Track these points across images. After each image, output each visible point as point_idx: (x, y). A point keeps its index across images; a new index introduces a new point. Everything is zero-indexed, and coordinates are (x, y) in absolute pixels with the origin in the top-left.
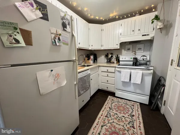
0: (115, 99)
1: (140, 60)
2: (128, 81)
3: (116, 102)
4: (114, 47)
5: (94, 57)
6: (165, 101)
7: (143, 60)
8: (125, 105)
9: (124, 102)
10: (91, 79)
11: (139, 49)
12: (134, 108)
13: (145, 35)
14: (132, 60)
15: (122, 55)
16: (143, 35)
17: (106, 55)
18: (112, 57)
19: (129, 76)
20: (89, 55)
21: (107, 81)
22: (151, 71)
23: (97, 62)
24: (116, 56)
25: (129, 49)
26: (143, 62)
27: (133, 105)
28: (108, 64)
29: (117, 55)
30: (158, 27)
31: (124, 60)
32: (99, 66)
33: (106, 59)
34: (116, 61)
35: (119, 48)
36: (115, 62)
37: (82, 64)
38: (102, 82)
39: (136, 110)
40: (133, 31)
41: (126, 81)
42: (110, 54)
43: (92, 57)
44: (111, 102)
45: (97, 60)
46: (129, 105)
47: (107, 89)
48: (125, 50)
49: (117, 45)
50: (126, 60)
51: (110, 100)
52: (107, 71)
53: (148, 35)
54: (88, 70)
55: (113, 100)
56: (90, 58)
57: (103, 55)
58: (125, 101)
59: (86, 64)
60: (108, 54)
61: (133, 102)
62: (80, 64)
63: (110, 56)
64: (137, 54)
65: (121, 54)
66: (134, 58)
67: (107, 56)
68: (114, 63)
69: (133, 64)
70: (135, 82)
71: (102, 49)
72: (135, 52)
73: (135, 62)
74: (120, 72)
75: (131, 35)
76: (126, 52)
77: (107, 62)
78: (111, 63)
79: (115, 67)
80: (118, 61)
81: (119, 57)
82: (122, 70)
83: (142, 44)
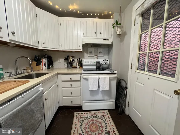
0: (83, 114)
1: (102, 64)
2: (97, 89)
3: (86, 119)
4: (76, 49)
5: (48, 61)
6: (129, 102)
7: (105, 64)
8: (96, 119)
9: (94, 116)
10: (46, 99)
11: (100, 53)
12: (105, 120)
13: (106, 39)
14: (95, 64)
15: (84, 59)
16: (104, 39)
17: (65, 58)
18: (73, 60)
19: (98, 83)
20: (39, 57)
21: (71, 93)
22: (115, 75)
23: (53, 67)
24: (78, 60)
25: (91, 53)
26: (105, 66)
27: (103, 116)
28: (69, 69)
29: (80, 59)
30: (118, 33)
31: (88, 64)
32: (58, 74)
33: (65, 63)
34: (79, 65)
35: (82, 50)
36: (78, 67)
37: (24, 73)
38: (63, 96)
39: (108, 121)
40: (95, 33)
41: (94, 89)
42: (71, 57)
43: (44, 61)
44: (80, 122)
45: (52, 65)
46: (99, 117)
47: (72, 103)
48: (87, 53)
49: (80, 46)
50: (89, 64)
51: (77, 119)
52: (70, 80)
53: (108, 40)
54: (39, 84)
55: (81, 117)
56: (42, 62)
57: (62, 58)
58: (94, 113)
59: (34, 73)
60: (68, 56)
61: (102, 111)
62: (19, 74)
63: (71, 59)
64: (98, 58)
65: (83, 57)
66: (97, 62)
67: (67, 59)
68: (76, 68)
69: (97, 68)
70: (103, 89)
71: (60, 49)
72: (97, 55)
73: (98, 66)
74: (87, 79)
75: (93, 38)
76: (88, 56)
77: (68, 67)
78: (73, 68)
79: (81, 74)
80: (81, 65)
81: (81, 61)
82: (89, 77)
83: (102, 48)
